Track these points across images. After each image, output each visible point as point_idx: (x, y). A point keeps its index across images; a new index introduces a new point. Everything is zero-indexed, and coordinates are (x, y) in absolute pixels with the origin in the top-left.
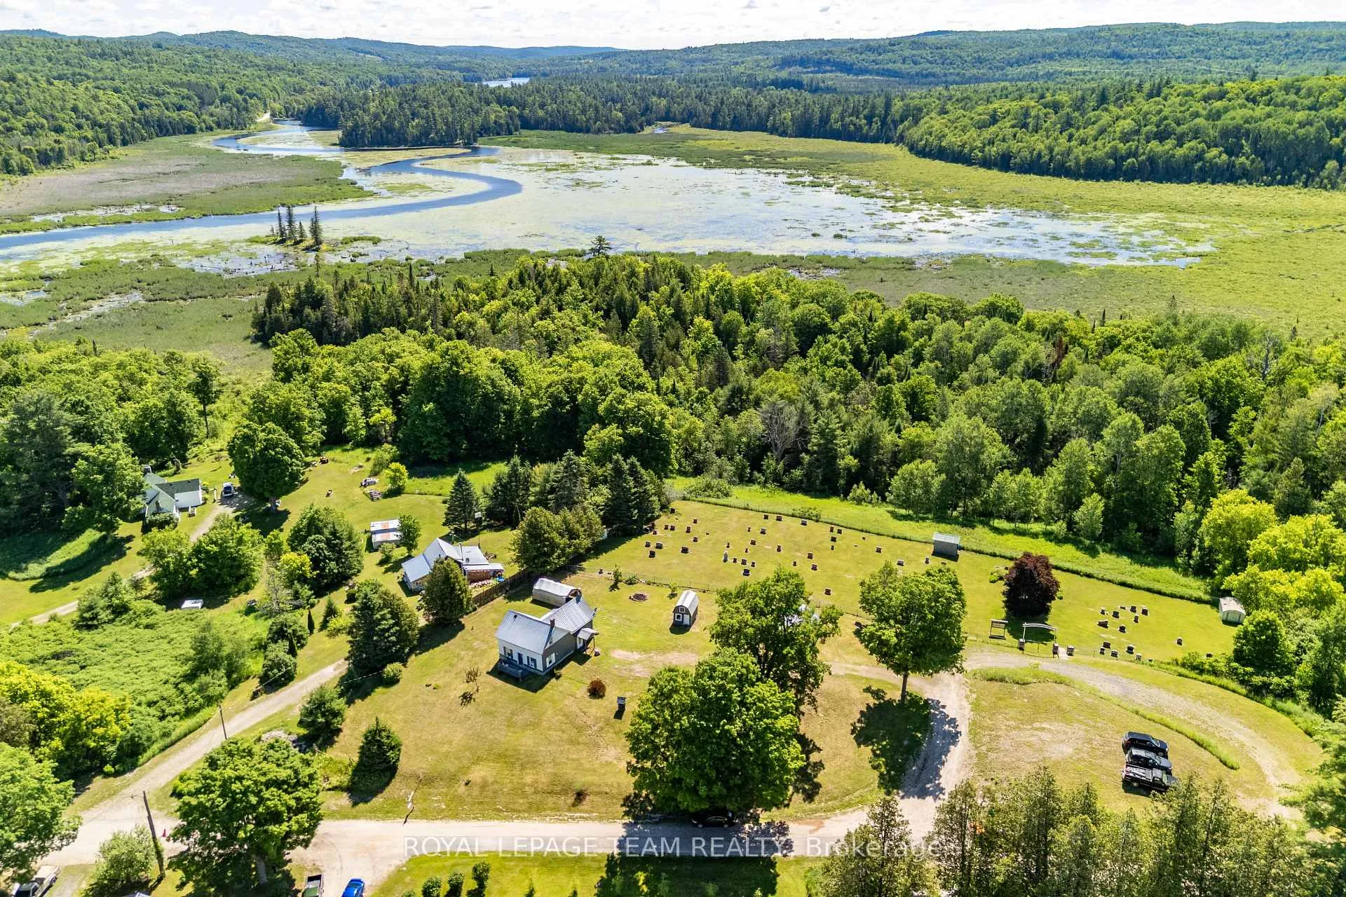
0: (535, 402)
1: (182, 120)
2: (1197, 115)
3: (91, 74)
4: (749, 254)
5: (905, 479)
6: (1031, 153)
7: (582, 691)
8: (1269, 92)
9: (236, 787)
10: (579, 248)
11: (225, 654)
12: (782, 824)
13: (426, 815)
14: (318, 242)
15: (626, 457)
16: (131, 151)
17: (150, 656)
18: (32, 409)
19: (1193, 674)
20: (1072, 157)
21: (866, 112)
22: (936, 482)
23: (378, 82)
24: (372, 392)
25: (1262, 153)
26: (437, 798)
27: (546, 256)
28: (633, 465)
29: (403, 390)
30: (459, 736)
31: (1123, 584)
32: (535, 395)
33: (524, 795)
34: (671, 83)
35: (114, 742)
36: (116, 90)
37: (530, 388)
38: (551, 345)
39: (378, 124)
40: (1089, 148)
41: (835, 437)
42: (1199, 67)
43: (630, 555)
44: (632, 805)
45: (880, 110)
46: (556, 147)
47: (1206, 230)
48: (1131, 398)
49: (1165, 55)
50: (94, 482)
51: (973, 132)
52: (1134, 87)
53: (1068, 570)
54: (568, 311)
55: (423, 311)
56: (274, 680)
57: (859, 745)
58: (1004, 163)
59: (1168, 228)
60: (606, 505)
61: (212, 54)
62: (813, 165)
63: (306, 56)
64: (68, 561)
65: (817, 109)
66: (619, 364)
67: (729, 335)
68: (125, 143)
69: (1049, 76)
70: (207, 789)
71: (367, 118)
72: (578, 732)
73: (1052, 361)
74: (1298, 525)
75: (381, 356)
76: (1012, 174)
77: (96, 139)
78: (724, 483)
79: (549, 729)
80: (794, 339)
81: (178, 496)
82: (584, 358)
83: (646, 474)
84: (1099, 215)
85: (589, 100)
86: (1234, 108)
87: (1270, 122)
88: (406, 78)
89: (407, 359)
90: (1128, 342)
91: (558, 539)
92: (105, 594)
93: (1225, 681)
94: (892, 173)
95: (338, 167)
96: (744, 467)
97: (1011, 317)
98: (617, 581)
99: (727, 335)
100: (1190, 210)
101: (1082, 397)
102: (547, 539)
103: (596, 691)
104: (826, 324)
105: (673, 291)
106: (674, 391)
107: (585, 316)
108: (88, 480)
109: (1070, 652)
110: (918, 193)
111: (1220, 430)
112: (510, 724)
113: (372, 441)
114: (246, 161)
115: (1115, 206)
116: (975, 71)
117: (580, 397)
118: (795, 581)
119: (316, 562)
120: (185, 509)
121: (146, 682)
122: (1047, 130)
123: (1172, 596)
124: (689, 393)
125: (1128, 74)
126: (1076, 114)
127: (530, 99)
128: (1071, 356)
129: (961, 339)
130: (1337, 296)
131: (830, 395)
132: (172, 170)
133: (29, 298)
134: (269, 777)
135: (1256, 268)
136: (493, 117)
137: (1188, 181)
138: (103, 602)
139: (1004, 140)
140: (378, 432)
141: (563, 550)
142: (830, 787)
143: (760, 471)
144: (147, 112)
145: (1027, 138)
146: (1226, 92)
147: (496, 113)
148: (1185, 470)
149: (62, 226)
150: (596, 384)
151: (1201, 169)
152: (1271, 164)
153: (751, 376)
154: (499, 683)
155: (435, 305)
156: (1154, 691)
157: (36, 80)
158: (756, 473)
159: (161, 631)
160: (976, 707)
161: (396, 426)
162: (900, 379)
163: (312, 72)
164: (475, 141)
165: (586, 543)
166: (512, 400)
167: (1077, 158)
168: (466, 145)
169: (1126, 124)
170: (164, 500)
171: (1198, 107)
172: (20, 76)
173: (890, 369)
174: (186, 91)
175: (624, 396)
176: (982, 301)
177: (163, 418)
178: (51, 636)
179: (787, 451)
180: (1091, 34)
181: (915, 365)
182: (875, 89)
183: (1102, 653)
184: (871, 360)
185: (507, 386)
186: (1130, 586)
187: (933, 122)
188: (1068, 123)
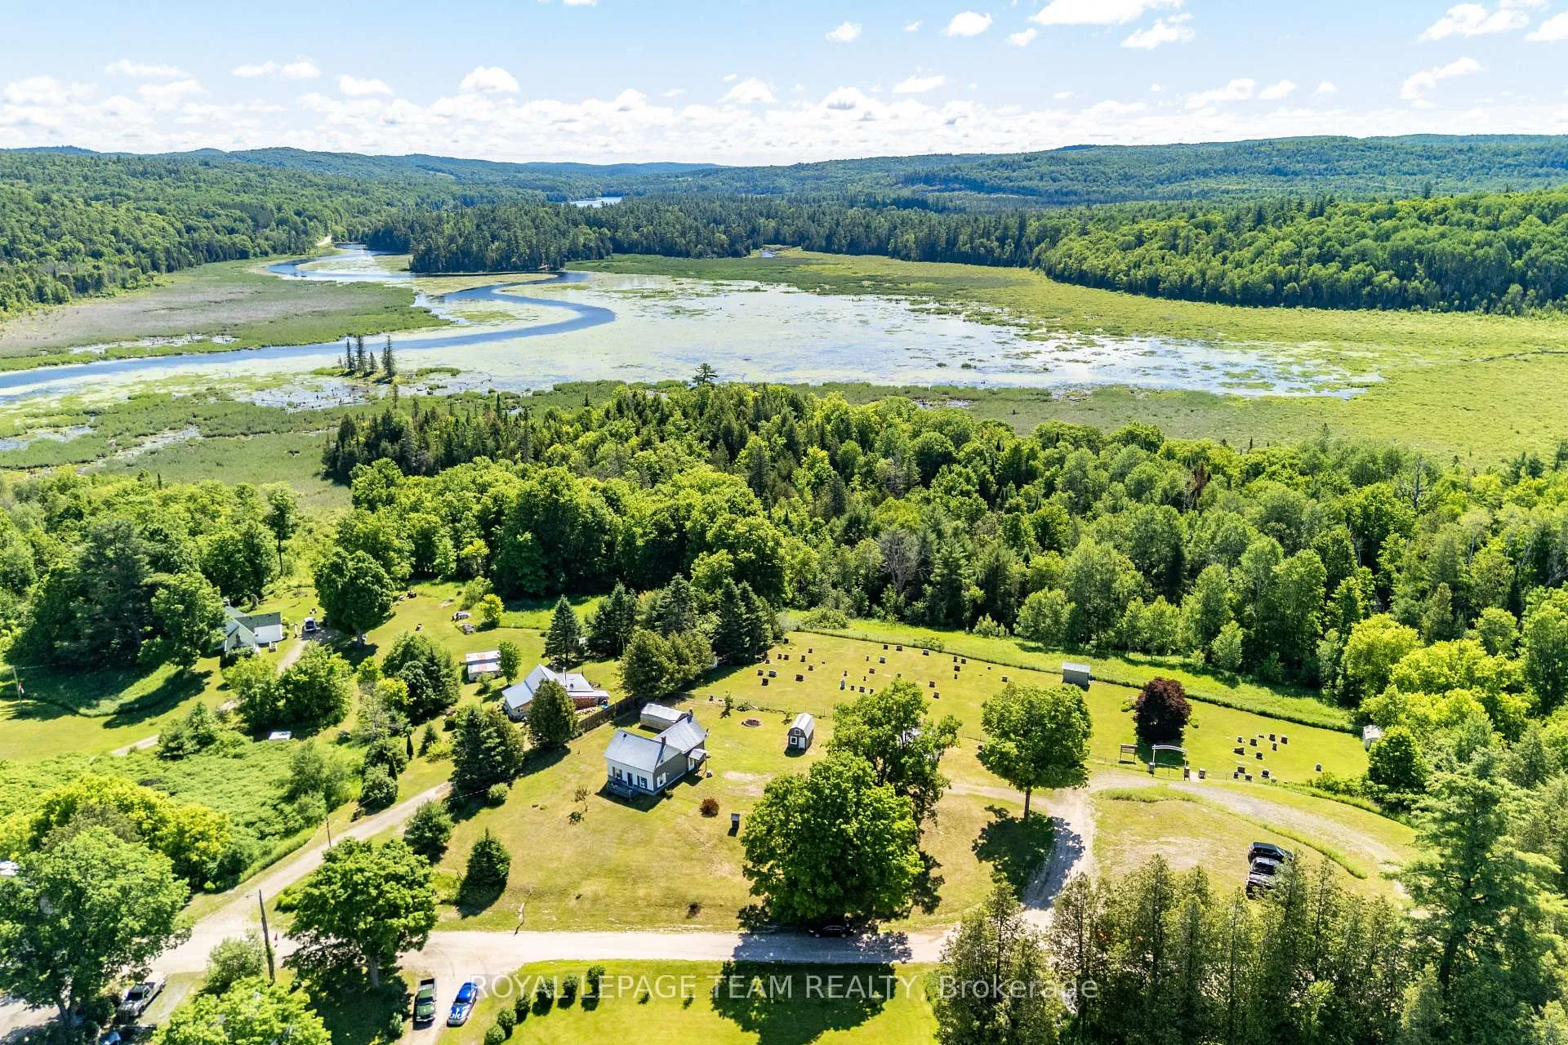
0: (639, 531)
1: (234, 244)
2: (1363, 236)
3: (132, 194)
4: (868, 385)
5: (1033, 609)
6: (1181, 277)
7: (695, 810)
8: (1444, 210)
9: (358, 878)
10: (680, 379)
11: (324, 776)
12: (901, 935)
13: (536, 927)
14: (391, 374)
15: (738, 582)
16: (176, 277)
17: (245, 782)
18: (111, 536)
19: (1328, 794)
20: (1226, 281)
21: (998, 233)
22: (1066, 613)
23: (452, 202)
24: (464, 523)
25: (1437, 276)
26: (547, 910)
27: (647, 387)
28: (745, 590)
29: (497, 521)
30: (568, 852)
31: (1263, 714)
32: (639, 524)
33: (636, 907)
34: (780, 203)
35: (214, 859)
36: (160, 212)
37: (633, 517)
38: (654, 476)
39: (454, 247)
40: (1245, 272)
41: (960, 567)
42: (1372, 184)
43: (741, 683)
44: (748, 916)
45: (1014, 231)
46: (653, 272)
47: (1375, 360)
48: (1273, 524)
49: (1335, 172)
50: (175, 613)
51: (1117, 255)
52: (1294, 205)
53: (1204, 700)
54: (672, 441)
55: (512, 444)
56: (375, 802)
57: (980, 860)
58: (1152, 287)
59: (1331, 357)
60: (716, 633)
61: (266, 172)
62: (940, 291)
63: (370, 174)
64: (142, 697)
65: (943, 230)
66: (728, 492)
67: (845, 466)
68: (170, 269)
69: (1204, 194)
70: (329, 881)
71: (441, 242)
72: (691, 847)
73: (1191, 489)
74: (1443, 650)
75: (472, 486)
76: (1160, 300)
77: (138, 264)
78: (841, 614)
79: (662, 845)
80: (915, 468)
81: (258, 630)
82: (692, 486)
83: (759, 601)
84: (1257, 343)
85: (689, 221)
86: (1405, 228)
87: (1444, 243)
88: (482, 197)
89: (499, 488)
90: (1273, 468)
91: (666, 664)
92: (190, 723)
93: (1358, 800)
94: (1027, 300)
95: (409, 295)
96: (862, 600)
97: (1151, 446)
98: (729, 707)
99: (843, 466)
100: (1357, 338)
101: (1219, 522)
102: (656, 663)
103: (709, 809)
104: (950, 453)
105: (784, 420)
106: (786, 521)
107: (690, 446)
108: (169, 610)
109: (1202, 775)
110: (1055, 321)
111: (1369, 558)
112: (621, 842)
113: (463, 574)
114: (304, 288)
115: (1274, 333)
116: (1121, 189)
117: (688, 524)
118: (913, 690)
119: (413, 689)
120: (266, 645)
121: (242, 805)
122: (1198, 252)
123: (1314, 725)
124: (803, 525)
125: (1291, 192)
126: (1230, 235)
127: (623, 221)
128: (1213, 484)
129: (1096, 468)
130: (1516, 428)
131: (954, 524)
132: (224, 298)
133: (74, 434)
134: (388, 871)
135: (1427, 398)
136: (582, 240)
137: (1355, 308)
138: (189, 732)
139: (1151, 263)
140: (469, 565)
141: (672, 675)
142: (950, 899)
143: (880, 604)
144: (196, 235)
145: (1176, 260)
146: (1396, 211)
147: (585, 235)
148: (1327, 597)
149: (105, 359)
150: (705, 511)
151: (1369, 294)
152: (1448, 288)
153: (869, 505)
154: (608, 803)
155: (525, 437)
156: (1285, 810)
157: (72, 201)
158: (875, 607)
159: (251, 760)
160: (1101, 824)
161: (488, 559)
162: (1031, 510)
163: (379, 192)
164: (562, 265)
165: (696, 669)
166: (614, 530)
167: (1232, 283)
168: (552, 270)
169: (1286, 246)
170: (244, 633)
171: (1365, 227)
172: (55, 197)
173: (1021, 500)
174: (238, 213)
175: (734, 521)
176: (1120, 430)
177: (239, 551)
178: (134, 766)
179: (908, 583)
180: (1250, 149)
181: (1047, 496)
182: (1010, 209)
183: (1236, 776)
184: (999, 490)
185: (609, 515)
186: (1270, 716)
187: (1073, 244)
188: (1221, 245)
